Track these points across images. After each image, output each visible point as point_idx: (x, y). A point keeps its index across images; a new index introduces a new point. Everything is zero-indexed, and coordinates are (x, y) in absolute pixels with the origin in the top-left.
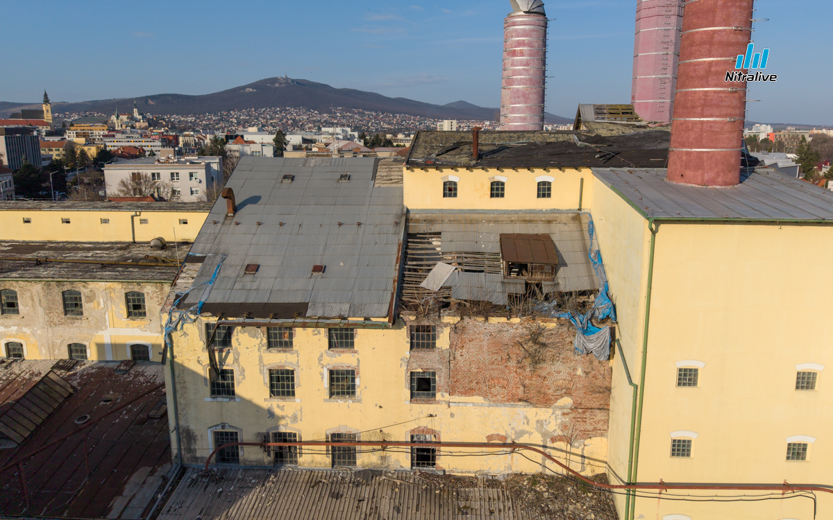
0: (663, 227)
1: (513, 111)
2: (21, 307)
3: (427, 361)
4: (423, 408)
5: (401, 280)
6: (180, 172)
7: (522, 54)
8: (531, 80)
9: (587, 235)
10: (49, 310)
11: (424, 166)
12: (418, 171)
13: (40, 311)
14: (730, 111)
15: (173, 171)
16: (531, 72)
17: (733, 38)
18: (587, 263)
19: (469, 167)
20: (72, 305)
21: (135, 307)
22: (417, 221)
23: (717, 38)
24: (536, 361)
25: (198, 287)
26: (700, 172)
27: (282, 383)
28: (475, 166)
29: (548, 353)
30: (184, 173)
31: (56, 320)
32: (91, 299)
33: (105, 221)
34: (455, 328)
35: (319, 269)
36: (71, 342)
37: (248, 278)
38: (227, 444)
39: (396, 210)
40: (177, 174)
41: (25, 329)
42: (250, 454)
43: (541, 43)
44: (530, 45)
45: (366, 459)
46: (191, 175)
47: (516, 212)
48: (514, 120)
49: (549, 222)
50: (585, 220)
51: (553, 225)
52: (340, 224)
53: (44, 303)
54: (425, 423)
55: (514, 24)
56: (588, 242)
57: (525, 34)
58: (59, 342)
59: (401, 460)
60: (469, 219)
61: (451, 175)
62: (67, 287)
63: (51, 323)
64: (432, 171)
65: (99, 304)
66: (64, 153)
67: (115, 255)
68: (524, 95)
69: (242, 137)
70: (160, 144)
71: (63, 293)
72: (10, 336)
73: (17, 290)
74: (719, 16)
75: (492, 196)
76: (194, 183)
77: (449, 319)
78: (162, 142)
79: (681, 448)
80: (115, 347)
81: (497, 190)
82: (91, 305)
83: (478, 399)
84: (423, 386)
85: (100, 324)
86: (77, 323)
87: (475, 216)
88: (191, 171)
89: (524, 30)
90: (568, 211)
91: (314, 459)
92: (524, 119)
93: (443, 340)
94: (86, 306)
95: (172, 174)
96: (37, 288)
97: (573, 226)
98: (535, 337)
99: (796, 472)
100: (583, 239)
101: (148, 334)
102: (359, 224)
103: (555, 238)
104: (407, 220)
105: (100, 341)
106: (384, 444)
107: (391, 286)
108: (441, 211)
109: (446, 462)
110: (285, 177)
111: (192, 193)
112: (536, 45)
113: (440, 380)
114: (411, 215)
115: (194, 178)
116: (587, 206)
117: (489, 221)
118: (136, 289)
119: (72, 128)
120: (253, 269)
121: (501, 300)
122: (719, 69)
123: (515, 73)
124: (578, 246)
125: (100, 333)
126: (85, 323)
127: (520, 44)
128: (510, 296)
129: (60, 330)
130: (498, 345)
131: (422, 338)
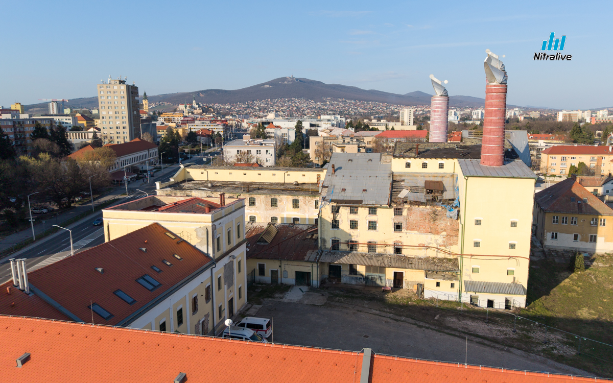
0: (469, 178)
1: (434, 133)
2: (256, 204)
3: (399, 219)
4: (398, 234)
5: (391, 194)
6: (262, 150)
7: (438, 112)
8: (442, 121)
9: (455, 181)
10: (266, 205)
11: (399, 157)
12: (397, 159)
13: (263, 205)
14: (497, 143)
15: (258, 149)
16: (442, 119)
17: (498, 121)
18: (454, 190)
19: (415, 158)
20: (274, 203)
21: (296, 204)
22: (396, 176)
23: (493, 121)
24: (435, 220)
25: (328, 195)
26: (488, 162)
27: (354, 224)
28: (417, 158)
29: (438, 217)
30: (263, 150)
31: (268, 209)
32: (280, 201)
33: (274, 175)
34: (409, 209)
35: (364, 190)
36: (272, 216)
37: (343, 193)
38: (336, 243)
39: (389, 172)
40: (260, 151)
41: (257, 211)
42: (343, 247)
43: (446, 107)
44: (441, 108)
45: (379, 250)
46: (267, 151)
47: (431, 173)
48: (435, 137)
49: (443, 177)
50: (455, 177)
51: (444, 178)
52: (370, 177)
53: (265, 203)
54: (399, 239)
55: (435, 100)
56: (455, 184)
57: (440, 104)
58: (268, 216)
59: (391, 251)
60: (414, 175)
61: (408, 160)
62: (273, 197)
63: (266, 210)
64: (402, 159)
65: (283, 203)
66: (167, 133)
67: (282, 187)
68: (439, 127)
69: (272, 122)
70: (222, 127)
71: (271, 199)
72: (252, 214)
73: (255, 197)
74: (493, 114)
75: (423, 167)
76: (268, 156)
77: (407, 206)
78: (223, 126)
79: (477, 244)
80: (288, 218)
81: (425, 166)
82: (281, 203)
83: (416, 232)
84: (398, 227)
85: (283, 210)
86: (275, 210)
87: (416, 174)
88: (267, 149)
89: (439, 103)
90: (449, 174)
91: (363, 249)
92: (439, 137)
93: (405, 213)
94: (278, 203)
95: (257, 151)
96: (263, 197)
97: (451, 178)
98: (434, 213)
99: (512, 252)
100: (454, 183)
101: (299, 214)
102: (376, 177)
103: (444, 182)
104: (393, 175)
105: (282, 216)
106: (386, 245)
107: (388, 196)
108: (405, 172)
109: (405, 252)
110: (349, 160)
111: (267, 161)
112: (444, 108)
113: (404, 226)
114: (394, 174)
115: (268, 153)
116: (456, 172)
117: (421, 176)
118: (296, 198)
119: (161, 115)
120: (344, 190)
121: (424, 201)
122: (494, 130)
123: (435, 119)
124: (452, 185)
125: (283, 213)
126: (278, 210)
127: (437, 108)
128: (427, 200)
129: (269, 212)
130: (422, 214)
131: (398, 212)
